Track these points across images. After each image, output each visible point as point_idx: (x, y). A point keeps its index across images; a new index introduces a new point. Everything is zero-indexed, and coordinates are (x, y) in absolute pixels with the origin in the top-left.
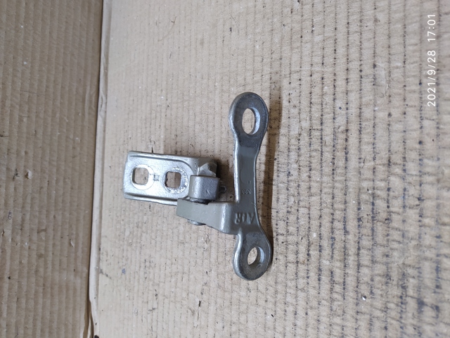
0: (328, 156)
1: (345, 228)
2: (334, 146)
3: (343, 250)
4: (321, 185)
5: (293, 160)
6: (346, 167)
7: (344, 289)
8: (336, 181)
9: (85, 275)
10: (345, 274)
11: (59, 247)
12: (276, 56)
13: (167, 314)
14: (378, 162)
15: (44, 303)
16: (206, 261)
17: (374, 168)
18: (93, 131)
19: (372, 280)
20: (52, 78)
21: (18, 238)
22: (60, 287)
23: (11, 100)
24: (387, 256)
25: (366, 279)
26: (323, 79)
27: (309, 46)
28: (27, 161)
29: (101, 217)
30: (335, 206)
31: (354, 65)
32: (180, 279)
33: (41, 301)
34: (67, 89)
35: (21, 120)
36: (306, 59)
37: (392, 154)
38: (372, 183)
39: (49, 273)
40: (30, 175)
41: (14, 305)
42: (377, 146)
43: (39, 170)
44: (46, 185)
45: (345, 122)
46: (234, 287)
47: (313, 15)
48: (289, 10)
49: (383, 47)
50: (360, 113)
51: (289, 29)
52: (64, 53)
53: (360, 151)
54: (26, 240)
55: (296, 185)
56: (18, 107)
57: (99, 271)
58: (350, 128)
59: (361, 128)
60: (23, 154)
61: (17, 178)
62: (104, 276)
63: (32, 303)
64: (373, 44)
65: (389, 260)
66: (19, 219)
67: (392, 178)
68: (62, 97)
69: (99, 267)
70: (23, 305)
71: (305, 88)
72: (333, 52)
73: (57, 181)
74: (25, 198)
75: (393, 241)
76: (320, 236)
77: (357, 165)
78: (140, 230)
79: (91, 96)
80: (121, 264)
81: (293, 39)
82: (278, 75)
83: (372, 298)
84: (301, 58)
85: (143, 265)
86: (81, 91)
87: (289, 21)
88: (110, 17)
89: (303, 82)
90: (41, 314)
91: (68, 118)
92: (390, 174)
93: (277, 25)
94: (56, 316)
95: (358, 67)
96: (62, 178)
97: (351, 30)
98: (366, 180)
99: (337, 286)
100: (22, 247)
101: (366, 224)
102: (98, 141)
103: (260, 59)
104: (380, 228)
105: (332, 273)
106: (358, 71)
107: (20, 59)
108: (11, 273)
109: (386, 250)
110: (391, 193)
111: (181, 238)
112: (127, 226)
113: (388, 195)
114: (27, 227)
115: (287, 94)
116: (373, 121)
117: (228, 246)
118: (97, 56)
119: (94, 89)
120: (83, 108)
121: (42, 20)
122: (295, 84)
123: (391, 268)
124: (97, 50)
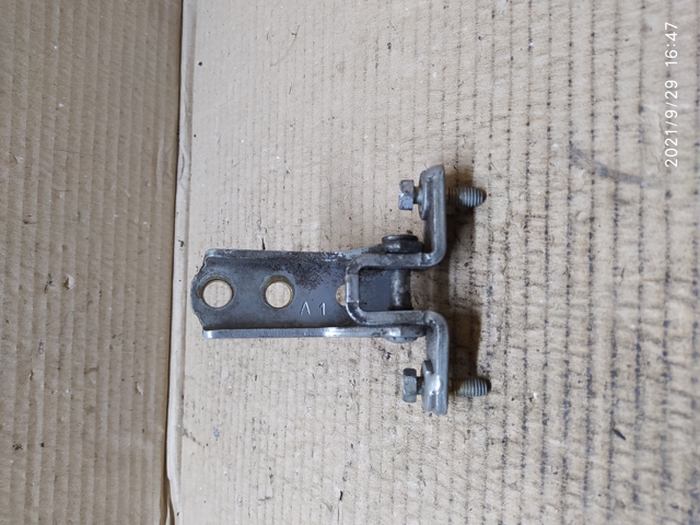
0: (557, 262)
1: (588, 386)
2: (568, 245)
3: (584, 424)
4: (546, 312)
5: (496, 267)
6: (590, 283)
7: (585, 488)
8: (573, 306)
9: (159, 438)
10: (589, 465)
11: (118, 396)
12: (466, 90)
13: (288, 508)
14: (647, 275)
15: (97, 483)
16: (350, 427)
17: (641, 286)
18: (170, 211)
19: (635, 477)
20: (104, 129)
21: (55, 383)
22: (121, 458)
23: (40, 165)
24: (663, 438)
25: (626, 475)
26: (549, 130)
27: (523, 73)
28: (66, 260)
29: (184, 347)
30: (571, 348)
31: (604, 108)
32: (308, 453)
33: (91, 480)
34: (128, 144)
35: (55, 196)
36: (520, 96)
37: (672, 263)
38: (637, 311)
39: (103, 436)
40: (71, 283)
41: (51, 488)
42: (647, 247)
43: (86, 275)
44: (98, 298)
45: (588, 204)
46: (397, 472)
47: (531, 21)
48: (489, 11)
49: (656, 76)
50: (616, 189)
51: (489, 45)
52: (122, 87)
53: (615, 255)
54: (67, 385)
55: (503, 309)
56: (50, 175)
57: (182, 432)
58: (597, 215)
59: (617, 215)
60: (60, 249)
61: (51, 288)
62: (190, 440)
63: (78, 483)
64: (638, 71)
65: (667, 445)
66: (56, 352)
67: (673, 305)
68: (120, 158)
69: (182, 426)
70: (65, 487)
71: (518, 146)
72: (567, 84)
73: (115, 291)
74: (63, 319)
75: (673, 412)
76: (545, 399)
77: (611, 279)
78: (244, 370)
79: (165, 155)
80: (215, 422)
81: (496, 61)
82: (470, 122)
83: (635, 508)
84: (511, 94)
85: (249, 426)
86: (150, 147)
87: (489, 31)
88: (194, 26)
89: (513, 135)
90: (91, 501)
91: (130, 191)
92: (669, 296)
93: (469, 38)
94: (115, 503)
95: (611, 111)
96: (122, 287)
97: (597, 46)
98: (625, 305)
99: (574, 483)
100: (60, 397)
101: (626, 381)
102: (177, 225)
103: (439, 96)
104: (651, 390)
105: (564, 461)
106: (610, 117)
107: (53, 99)
108: (45, 438)
109: (661, 428)
110: (671, 331)
111: (310, 388)
112: (224, 362)
113: (666, 333)
114: (68, 364)
115: (486, 155)
116: (638, 206)
117: (386, 405)
118: (175, 91)
119: (171, 143)
120: (155, 175)
121: (87, 35)
122: (500, 138)
123: (670, 459)
124: (174, 81)
